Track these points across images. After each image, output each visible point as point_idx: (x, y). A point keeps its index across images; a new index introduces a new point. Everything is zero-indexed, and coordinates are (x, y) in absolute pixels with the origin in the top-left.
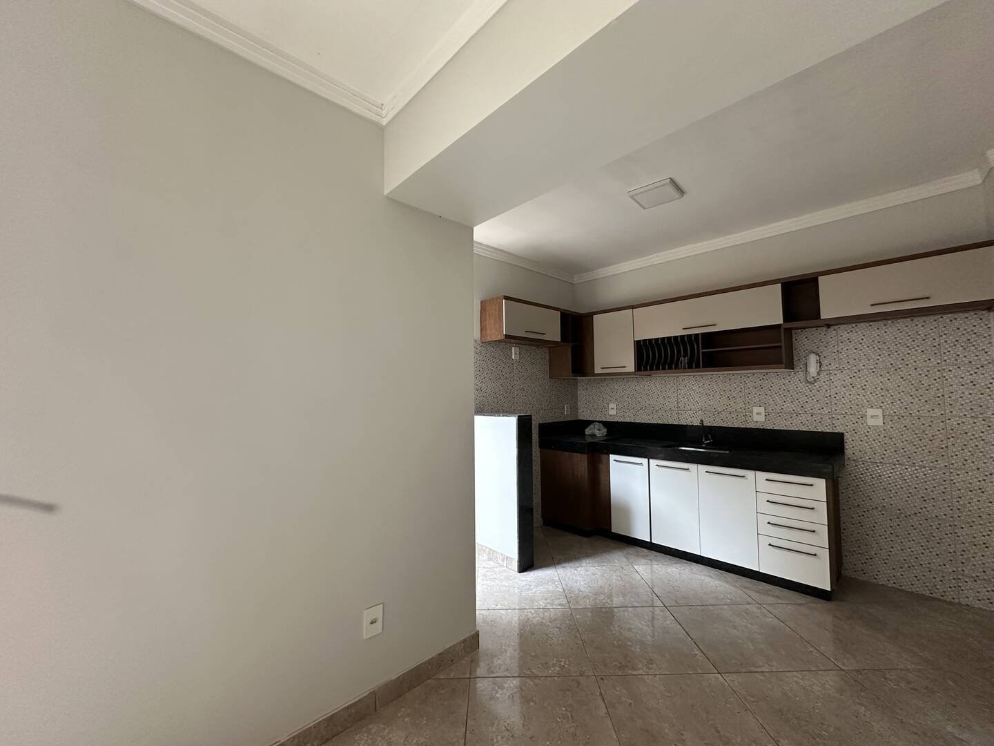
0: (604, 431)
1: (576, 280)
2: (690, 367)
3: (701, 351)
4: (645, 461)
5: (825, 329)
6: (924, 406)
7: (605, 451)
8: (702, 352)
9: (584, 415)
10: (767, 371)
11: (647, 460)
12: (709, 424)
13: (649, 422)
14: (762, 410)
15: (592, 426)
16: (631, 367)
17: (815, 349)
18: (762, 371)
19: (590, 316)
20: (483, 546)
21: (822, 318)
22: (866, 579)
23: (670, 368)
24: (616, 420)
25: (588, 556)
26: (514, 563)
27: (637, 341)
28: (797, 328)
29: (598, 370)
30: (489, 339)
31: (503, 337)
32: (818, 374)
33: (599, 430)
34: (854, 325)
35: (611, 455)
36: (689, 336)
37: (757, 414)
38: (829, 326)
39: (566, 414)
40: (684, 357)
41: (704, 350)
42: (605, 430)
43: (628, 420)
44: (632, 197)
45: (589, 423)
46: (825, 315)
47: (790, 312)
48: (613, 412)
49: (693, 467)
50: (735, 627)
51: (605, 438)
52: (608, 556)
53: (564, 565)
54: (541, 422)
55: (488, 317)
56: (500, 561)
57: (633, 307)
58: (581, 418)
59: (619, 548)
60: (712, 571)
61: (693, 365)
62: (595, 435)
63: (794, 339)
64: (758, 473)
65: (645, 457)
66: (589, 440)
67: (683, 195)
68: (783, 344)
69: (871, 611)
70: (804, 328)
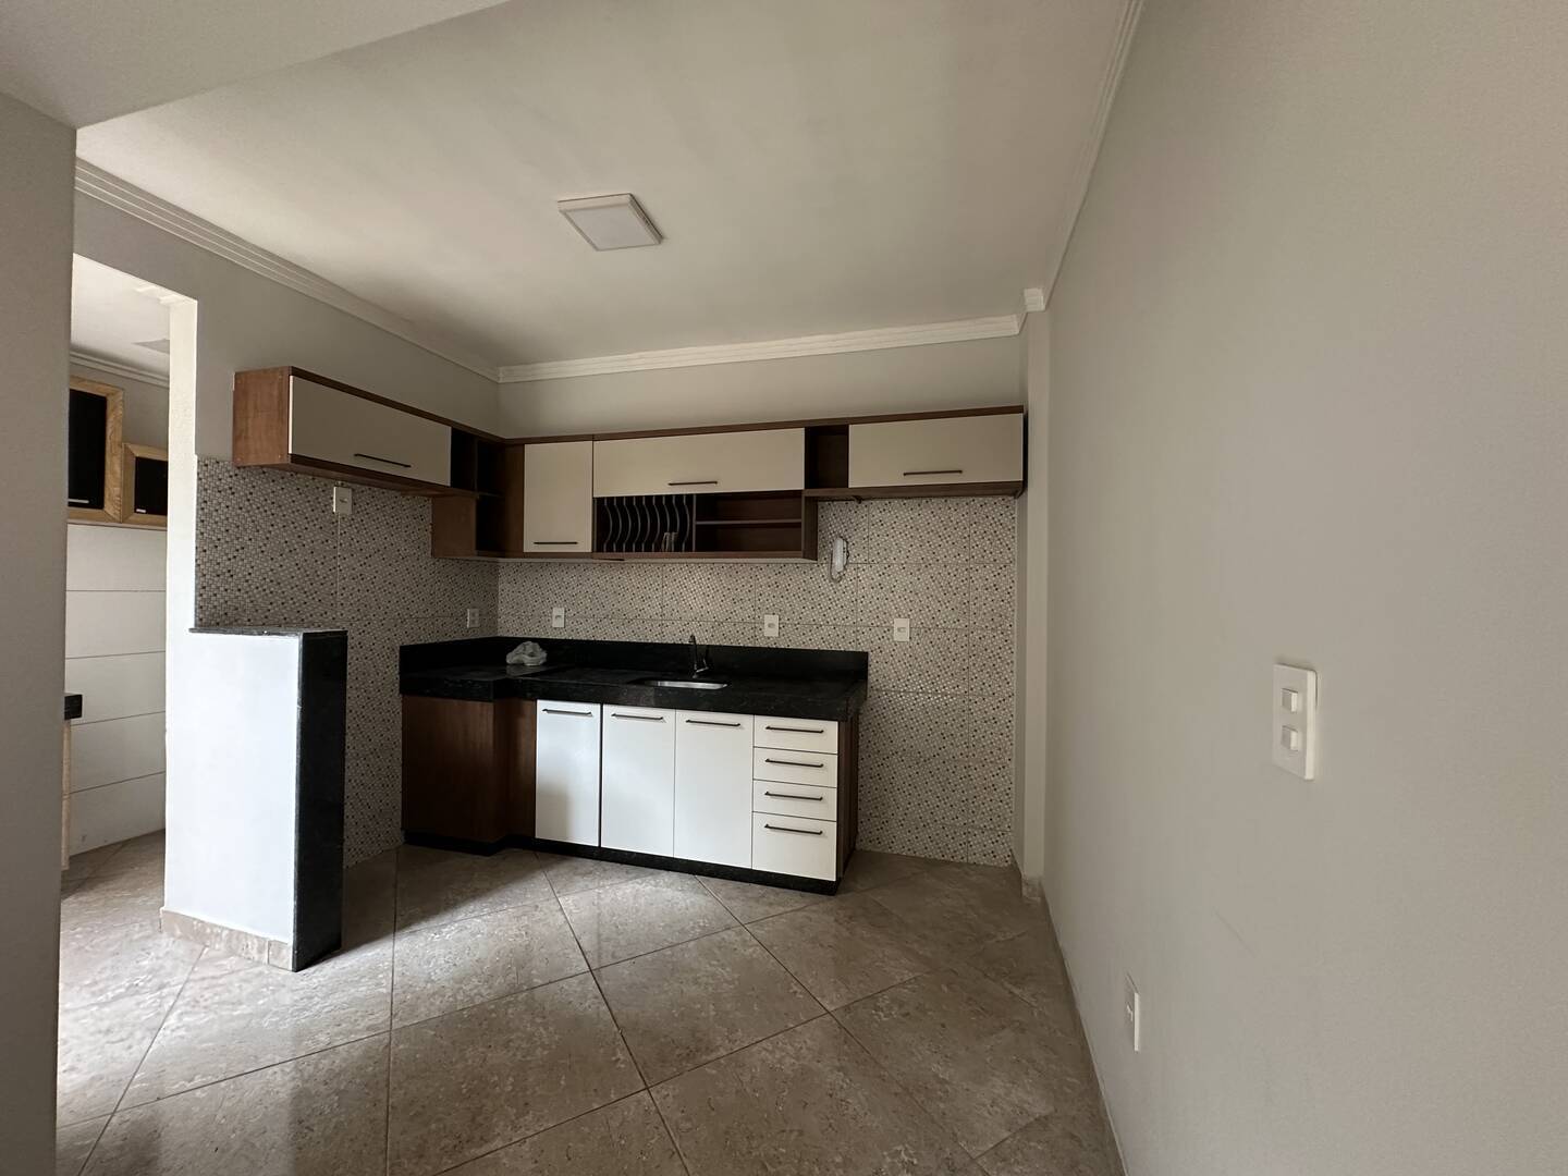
0: (542, 656)
1: (503, 376)
2: (678, 549)
3: (695, 523)
4: (594, 708)
5: (855, 503)
6: (951, 615)
7: (529, 694)
8: (697, 526)
9: (508, 628)
10: (768, 560)
11: (599, 706)
12: (706, 643)
13: (616, 639)
14: (775, 619)
15: (520, 648)
16: (586, 545)
17: (844, 533)
18: (779, 560)
19: (519, 445)
20: (216, 926)
21: (850, 486)
22: (880, 850)
23: (648, 549)
24: (565, 636)
25: (476, 894)
26: (284, 952)
27: (599, 499)
28: (823, 499)
29: (529, 547)
30: (252, 461)
31: (288, 461)
32: (845, 569)
33: (532, 655)
34: (887, 502)
35: (539, 701)
36: (679, 497)
37: (770, 626)
38: (860, 500)
39: (470, 625)
40: (671, 532)
41: (699, 523)
42: (544, 655)
43: (583, 636)
44: (565, 213)
45: (514, 643)
46: (855, 481)
47: (813, 475)
48: (558, 623)
49: (669, 715)
50: (696, 982)
51: (543, 669)
52: (516, 890)
53: (414, 928)
54: (407, 642)
55: (251, 414)
56: (254, 954)
57: (593, 438)
58: (502, 633)
59: (543, 867)
60: (688, 880)
61: (682, 546)
62: (523, 664)
63: (820, 516)
64: (758, 718)
65: (597, 703)
66: (512, 673)
67: (660, 242)
68: (802, 520)
69: (878, 899)
70: (833, 501)
